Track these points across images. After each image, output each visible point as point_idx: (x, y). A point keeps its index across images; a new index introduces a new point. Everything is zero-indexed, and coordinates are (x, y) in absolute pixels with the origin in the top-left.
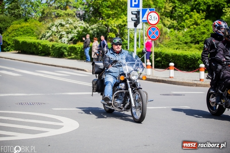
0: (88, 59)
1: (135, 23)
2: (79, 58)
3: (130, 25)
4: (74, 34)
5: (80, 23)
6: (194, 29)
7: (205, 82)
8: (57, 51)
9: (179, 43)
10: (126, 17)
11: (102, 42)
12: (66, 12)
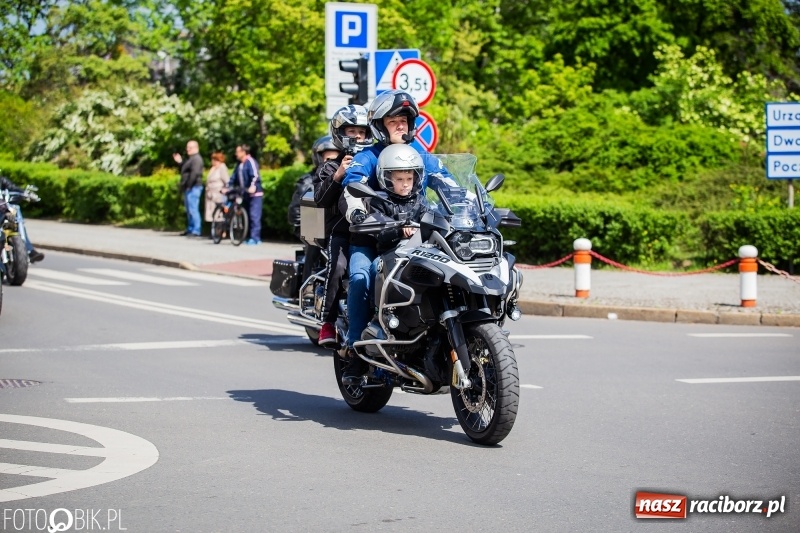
0: (193, 226)
1: (350, 99)
2: (163, 222)
4: (145, 139)
5: (165, 104)
6: (554, 120)
7: (592, 301)
8: (85, 199)
9: (503, 168)
10: (321, 80)
11: (241, 166)
12: (117, 65)
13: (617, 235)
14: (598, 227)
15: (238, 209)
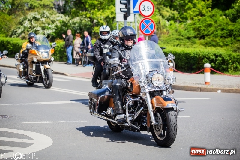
0: (69, 60)
1: (124, 15)
2: (58, 59)
3: (120, 17)
4: (52, 29)
5: (58, 16)
6: (198, 21)
7: (211, 86)
9: (180, 38)
11: (85, 39)
12: (42, 3)
13: (220, 62)
14: (213, 59)
15: (85, 54)
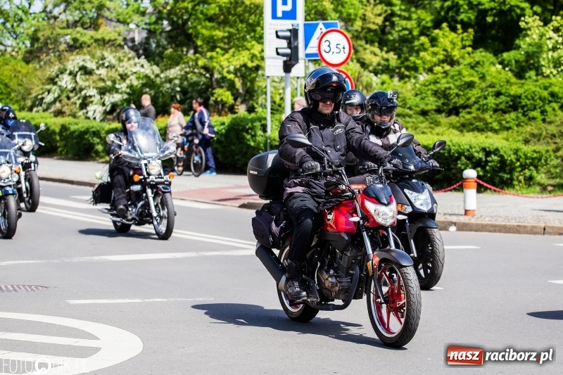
1: (285, 62)
3: (273, 67)
4: (121, 93)
5: (135, 64)
6: (444, 75)
7: (478, 218)
8: (75, 141)
9: (404, 113)
10: (260, 45)
11: (197, 115)
12: (98, 35)
13: (496, 166)
14: (480, 159)
15: (196, 147)
